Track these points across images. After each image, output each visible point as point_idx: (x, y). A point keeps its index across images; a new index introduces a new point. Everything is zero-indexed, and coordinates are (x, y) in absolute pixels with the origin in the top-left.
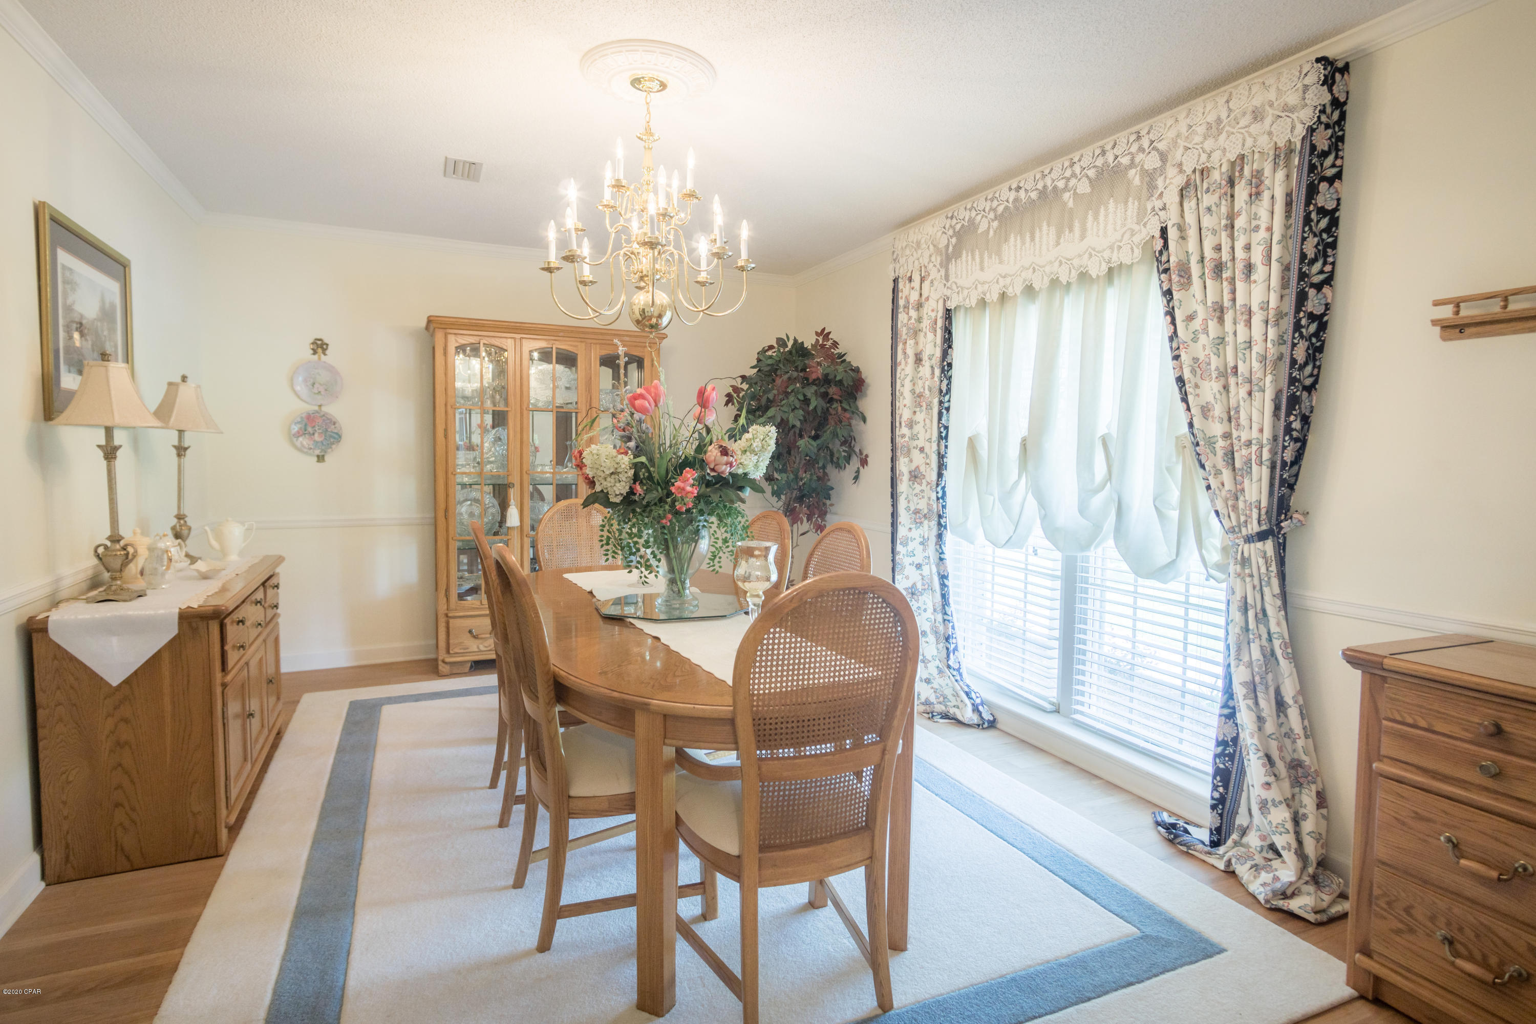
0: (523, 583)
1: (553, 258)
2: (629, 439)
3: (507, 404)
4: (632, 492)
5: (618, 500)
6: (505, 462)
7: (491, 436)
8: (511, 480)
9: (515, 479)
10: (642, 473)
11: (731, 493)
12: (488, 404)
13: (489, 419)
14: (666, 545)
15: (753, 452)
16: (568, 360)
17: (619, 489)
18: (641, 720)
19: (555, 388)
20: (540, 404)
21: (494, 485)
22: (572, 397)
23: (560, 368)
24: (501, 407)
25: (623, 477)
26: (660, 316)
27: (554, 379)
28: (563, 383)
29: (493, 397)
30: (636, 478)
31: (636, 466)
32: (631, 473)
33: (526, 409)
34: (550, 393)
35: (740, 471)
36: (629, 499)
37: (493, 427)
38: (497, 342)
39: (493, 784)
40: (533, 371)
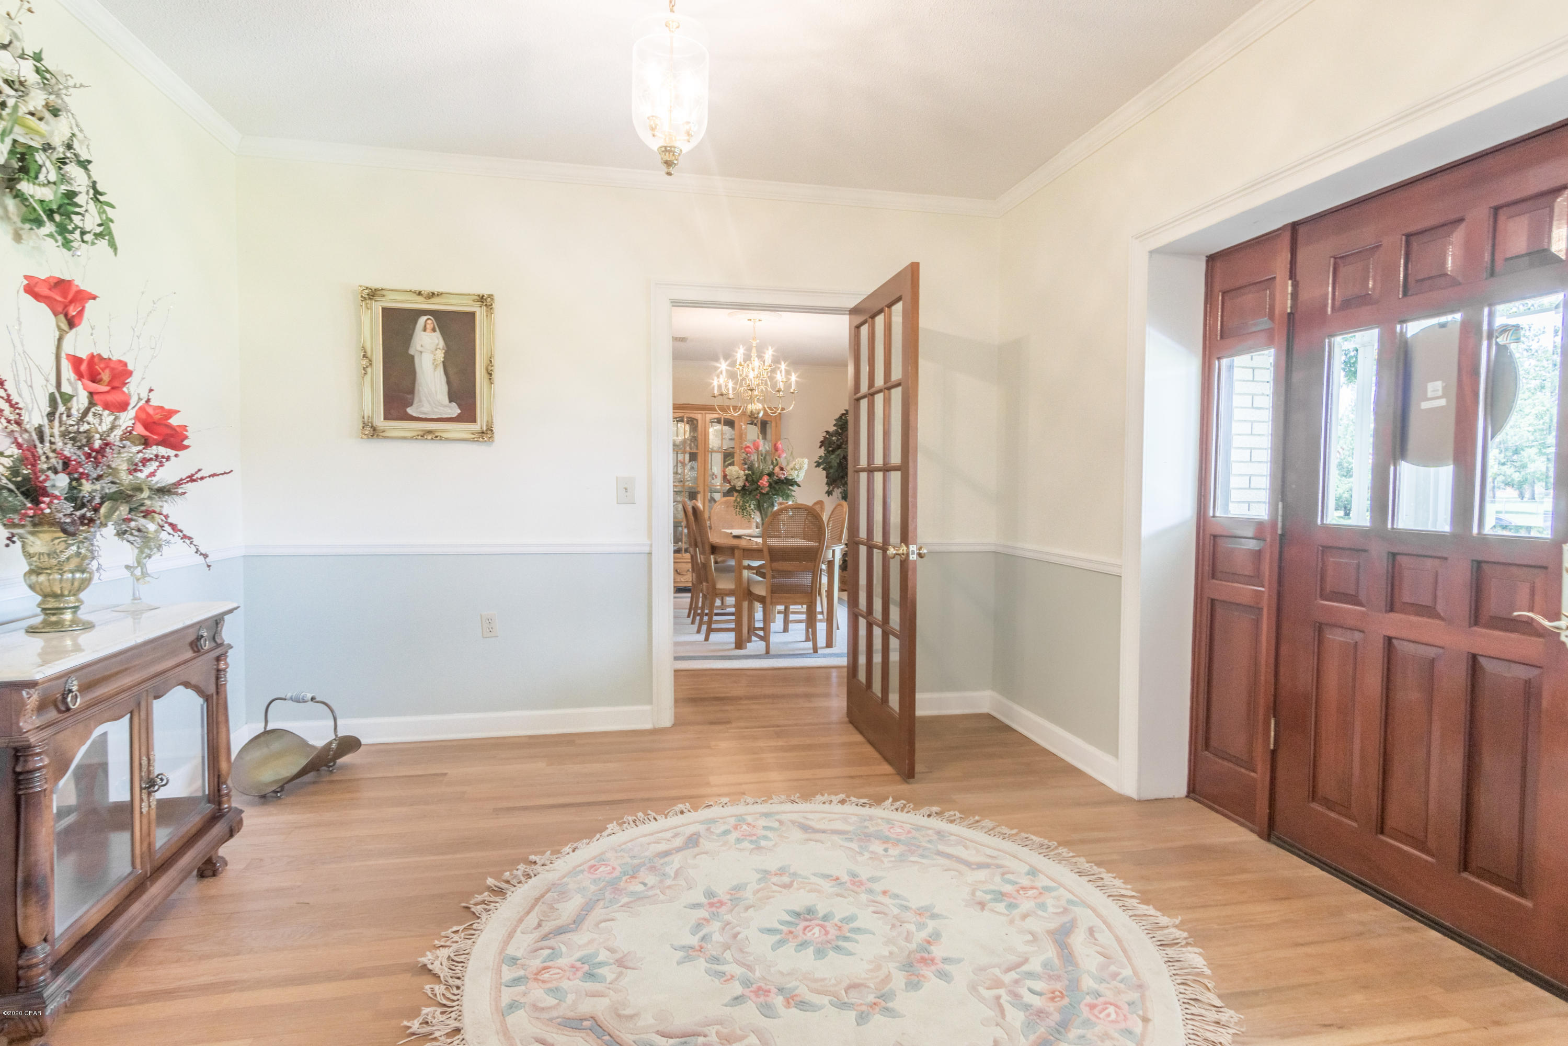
0: (701, 512)
1: (716, 393)
2: (746, 464)
3: (697, 449)
4: (744, 486)
5: (739, 489)
6: (696, 479)
7: (688, 467)
8: (699, 489)
9: (701, 489)
10: (750, 479)
11: (785, 487)
12: (688, 449)
13: (687, 457)
14: (759, 507)
15: (796, 469)
16: (730, 423)
17: (739, 484)
18: (736, 551)
19: (722, 439)
20: (715, 449)
21: (690, 492)
22: (732, 444)
23: (726, 428)
24: (694, 451)
25: (741, 479)
26: (758, 413)
27: (722, 434)
28: (727, 436)
29: (690, 445)
30: (747, 480)
31: (747, 476)
32: (745, 477)
33: (708, 451)
34: (720, 442)
35: (790, 478)
36: (744, 487)
37: (690, 461)
38: (693, 416)
39: (689, 616)
40: (711, 430)
